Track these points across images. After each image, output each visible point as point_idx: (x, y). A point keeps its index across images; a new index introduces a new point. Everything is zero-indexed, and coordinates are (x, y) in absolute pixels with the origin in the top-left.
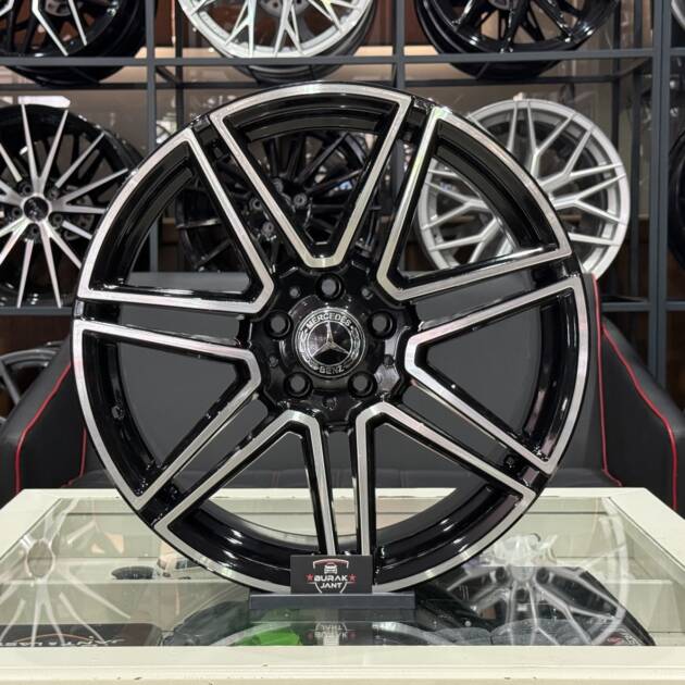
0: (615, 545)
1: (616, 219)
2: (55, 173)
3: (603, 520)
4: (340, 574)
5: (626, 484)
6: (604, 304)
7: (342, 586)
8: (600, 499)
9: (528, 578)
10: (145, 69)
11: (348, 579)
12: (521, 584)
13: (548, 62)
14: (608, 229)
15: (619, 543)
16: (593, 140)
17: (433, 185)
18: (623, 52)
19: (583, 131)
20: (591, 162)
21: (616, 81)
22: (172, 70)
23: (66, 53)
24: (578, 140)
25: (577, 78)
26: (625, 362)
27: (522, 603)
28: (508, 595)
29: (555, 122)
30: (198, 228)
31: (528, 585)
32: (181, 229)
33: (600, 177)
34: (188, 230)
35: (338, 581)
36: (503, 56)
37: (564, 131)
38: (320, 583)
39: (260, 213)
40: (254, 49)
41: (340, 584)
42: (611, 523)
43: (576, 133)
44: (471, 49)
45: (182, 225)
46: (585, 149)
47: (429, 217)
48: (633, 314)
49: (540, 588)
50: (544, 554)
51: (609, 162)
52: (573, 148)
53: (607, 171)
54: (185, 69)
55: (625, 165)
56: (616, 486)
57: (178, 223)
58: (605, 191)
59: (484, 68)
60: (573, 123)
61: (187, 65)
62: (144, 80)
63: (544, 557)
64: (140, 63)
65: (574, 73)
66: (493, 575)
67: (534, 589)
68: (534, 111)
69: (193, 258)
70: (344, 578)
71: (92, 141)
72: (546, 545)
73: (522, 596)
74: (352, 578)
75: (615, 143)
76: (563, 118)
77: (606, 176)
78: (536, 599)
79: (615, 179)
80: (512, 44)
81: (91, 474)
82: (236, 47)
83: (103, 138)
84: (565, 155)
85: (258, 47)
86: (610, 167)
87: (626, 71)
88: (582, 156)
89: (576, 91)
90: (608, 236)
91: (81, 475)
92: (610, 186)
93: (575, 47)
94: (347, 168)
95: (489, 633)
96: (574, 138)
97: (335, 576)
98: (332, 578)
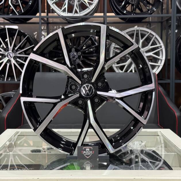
0: (161, 144)
1: (162, 59)
2: (15, 46)
3: (158, 137)
4: (90, 151)
5: (164, 128)
6: (159, 81)
7: (91, 154)
8: (157, 132)
9: (138, 152)
10: (38, 19)
12: (136, 154)
13: (144, 17)
14: (160, 61)
16: (156, 38)
17: (114, 50)
18: (164, 15)
19: (153, 36)
20: (155, 44)
21: (162, 23)
22: (46, 19)
23: (18, 14)
24: (152, 38)
25: (151, 22)
26: (165, 97)
27: (137, 159)
28: (133, 157)
29: (146, 33)
31: (138, 154)
33: (158, 48)
35: (89, 153)
36: (132, 16)
37: (148, 36)
38: (85, 153)
40: (67, 14)
42: (160, 138)
43: (151, 36)
44: (124, 14)
46: (154, 40)
48: (166, 83)
49: (141, 155)
51: (160, 44)
52: (151, 40)
53: (159, 46)
54: (49, 19)
55: (164, 45)
56: (162, 128)
58: (159, 51)
59: (127, 19)
60: (150, 34)
61: (50, 18)
62: (39, 22)
63: (143, 147)
64: (38, 17)
65: (150, 21)
66: (129, 151)
67: (140, 155)
68: (140, 30)
70: (91, 152)
71: (25, 37)
72: (143, 144)
73: (137, 157)
74: (93, 152)
75: (161, 39)
76: (148, 32)
77: (159, 47)
78: (140, 158)
79: (161, 48)
80: (135, 13)
81: (24, 125)
82: (63, 13)
83: (28, 37)
84: (149, 42)
85: (68, 13)
86: (160, 45)
87: (164, 20)
88: (153, 42)
89: (151, 25)
90: (160, 63)
91: (22, 125)
92: (160, 50)
93: (151, 14)
94: (91, 45)
95: (129, 167)
96: (151, 37)
97: (89, 151)
98: (88, 152)
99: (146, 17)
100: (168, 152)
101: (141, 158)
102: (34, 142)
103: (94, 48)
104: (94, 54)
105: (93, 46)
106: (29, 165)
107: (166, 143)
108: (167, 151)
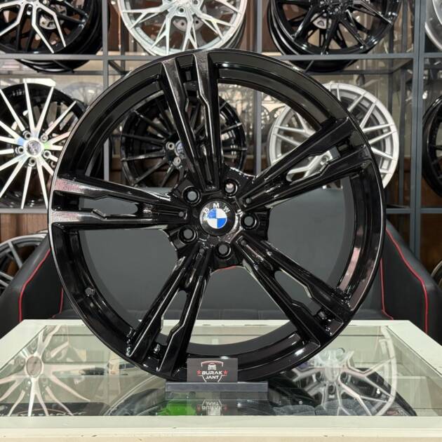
0: (389, 358)
1: (390, 157)
2: (45, 126)
3: (382, 341)
4: (218, 370)
5: (396, 318)
6: (387, 209)
7: (219, 378)
8: (380, 327)
9: (335, 379)
10: (102, 62)
11: (223, 373)
12: (330, 382)
13: (350, 60)
14: (386, 163)
15: (391, 356)
16: (376, 108)
17: (279, 135)
18: (395, 55)
19: (371, 103)
20: (375, 123)
21: (391, 73)
22: (119, 63)
23: (53, 52)
24: (367, 109)
25: (366, 71)
26: (397, 246)
27: (332, 394)
28: (323, 390)
29: (354, 97)
30: (134, 160)
31: (335, 383)
32: (123, 161)
33: (381, 132)
34: (128, 162)
35: (216, 375)
36: (323, 57)
37: (359, 103)
38: (205, 376)
39: (173, 151)
40: (169, 50)
41: (217, 376)
42: (386, 343)
43: (366, 104)
44: (302, 52)
45: (124, 159)
46: (372, 114)
47: (276, 154)
48: (400, 215)
49: (343, 385)
50: (345, 364)
51: (386, 122)
52: (364, 114)
53: (385, 128)
54: (127, 62)
55: (396, 124)
56: (391, 319)
57: (122, 157)
58: (384, 140)
59: (310, 64)
60: (364, 98)
61: (128, 60)
62: (102, 69)
63: (346, 367)
64: (99, 59)
65: (364, 68)
66: (314, 377)
67: (339, 385)
68: (341, 90)
69: (131, 178)
70: (220, 373)
71: (68, 105)
72: (348, 356)
73: (331, 390)
74: (225, 372)
75: (390, 111)
76: (359, 95)
77: (384, 131)
78: (340, 392)
79: (390, 133)
80: (328, 50)
81: (66, 311)
82: (159, 49)
83: (76, 104)
84: (360, 118)
85: (172, 49)
86: (387, 125)
87: (396, 67)
88: (370, 118)
89: (366, 80)
90: (386, 168)
91: (60, 312)
92: (387, 137)
93: (366, 52)
94: (226, 125)
95: (313, 408)
96: (365, 108)
97: (215, 371)
98: (213, 373)
99: (355, 61)
100: (404, 375)
101: (342, 393)
102: (88, 353)
103: (233, 131)
104: (232, 147)
105: (231, 127)
106: (73, 403)
107: (401, 352)
108: (402, 373)
